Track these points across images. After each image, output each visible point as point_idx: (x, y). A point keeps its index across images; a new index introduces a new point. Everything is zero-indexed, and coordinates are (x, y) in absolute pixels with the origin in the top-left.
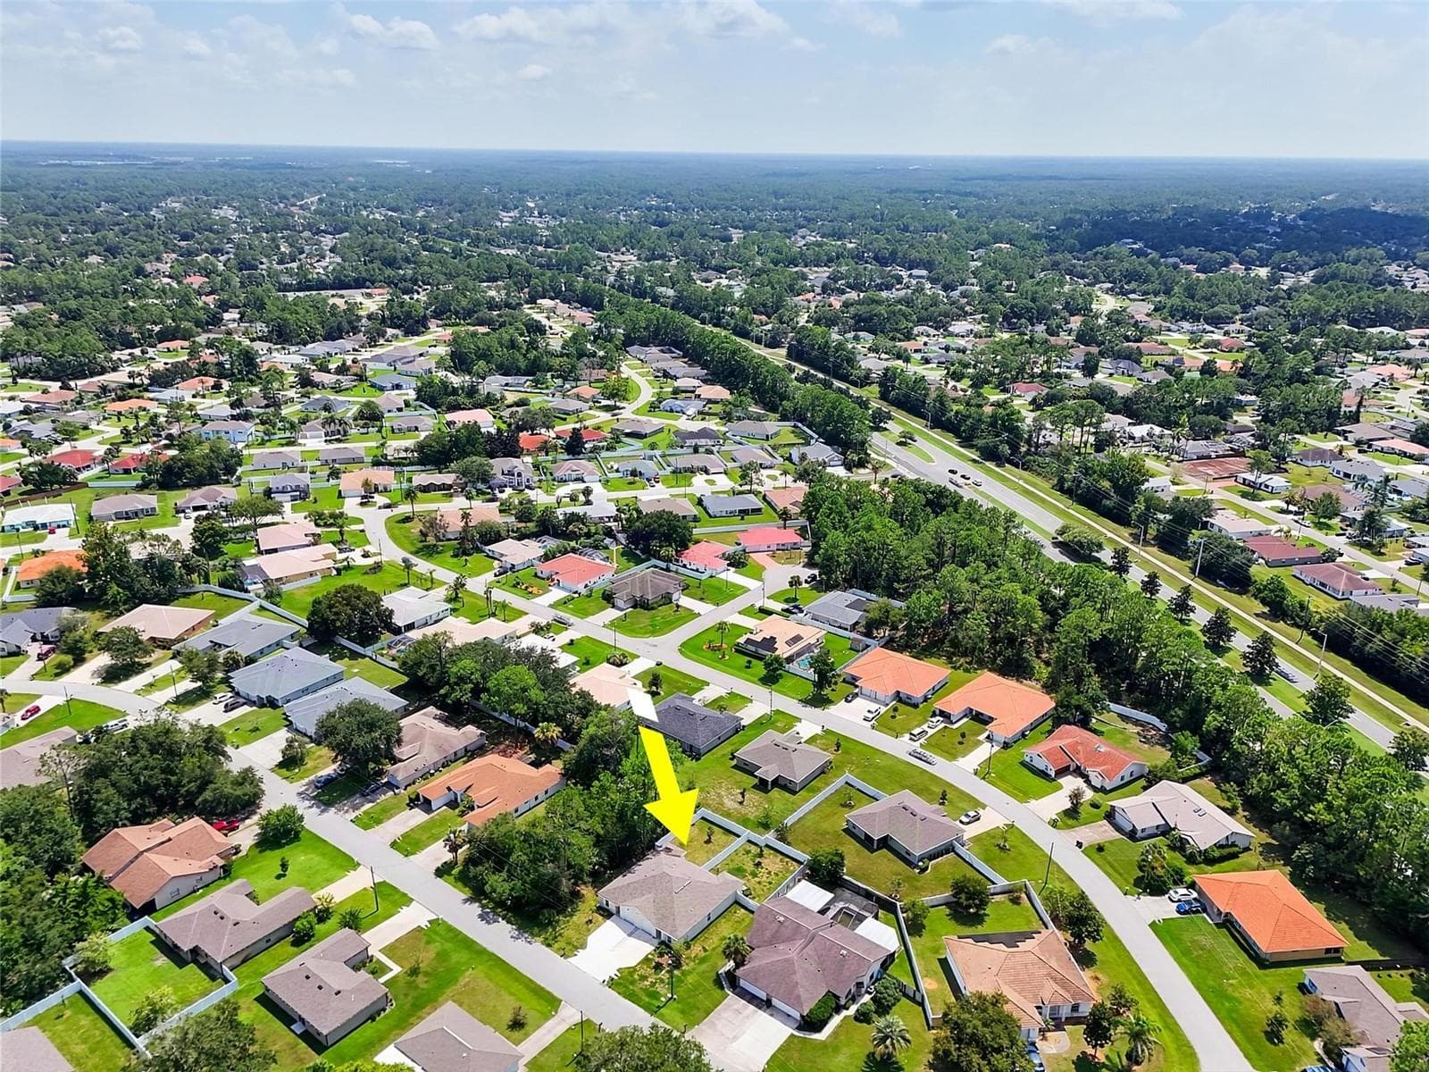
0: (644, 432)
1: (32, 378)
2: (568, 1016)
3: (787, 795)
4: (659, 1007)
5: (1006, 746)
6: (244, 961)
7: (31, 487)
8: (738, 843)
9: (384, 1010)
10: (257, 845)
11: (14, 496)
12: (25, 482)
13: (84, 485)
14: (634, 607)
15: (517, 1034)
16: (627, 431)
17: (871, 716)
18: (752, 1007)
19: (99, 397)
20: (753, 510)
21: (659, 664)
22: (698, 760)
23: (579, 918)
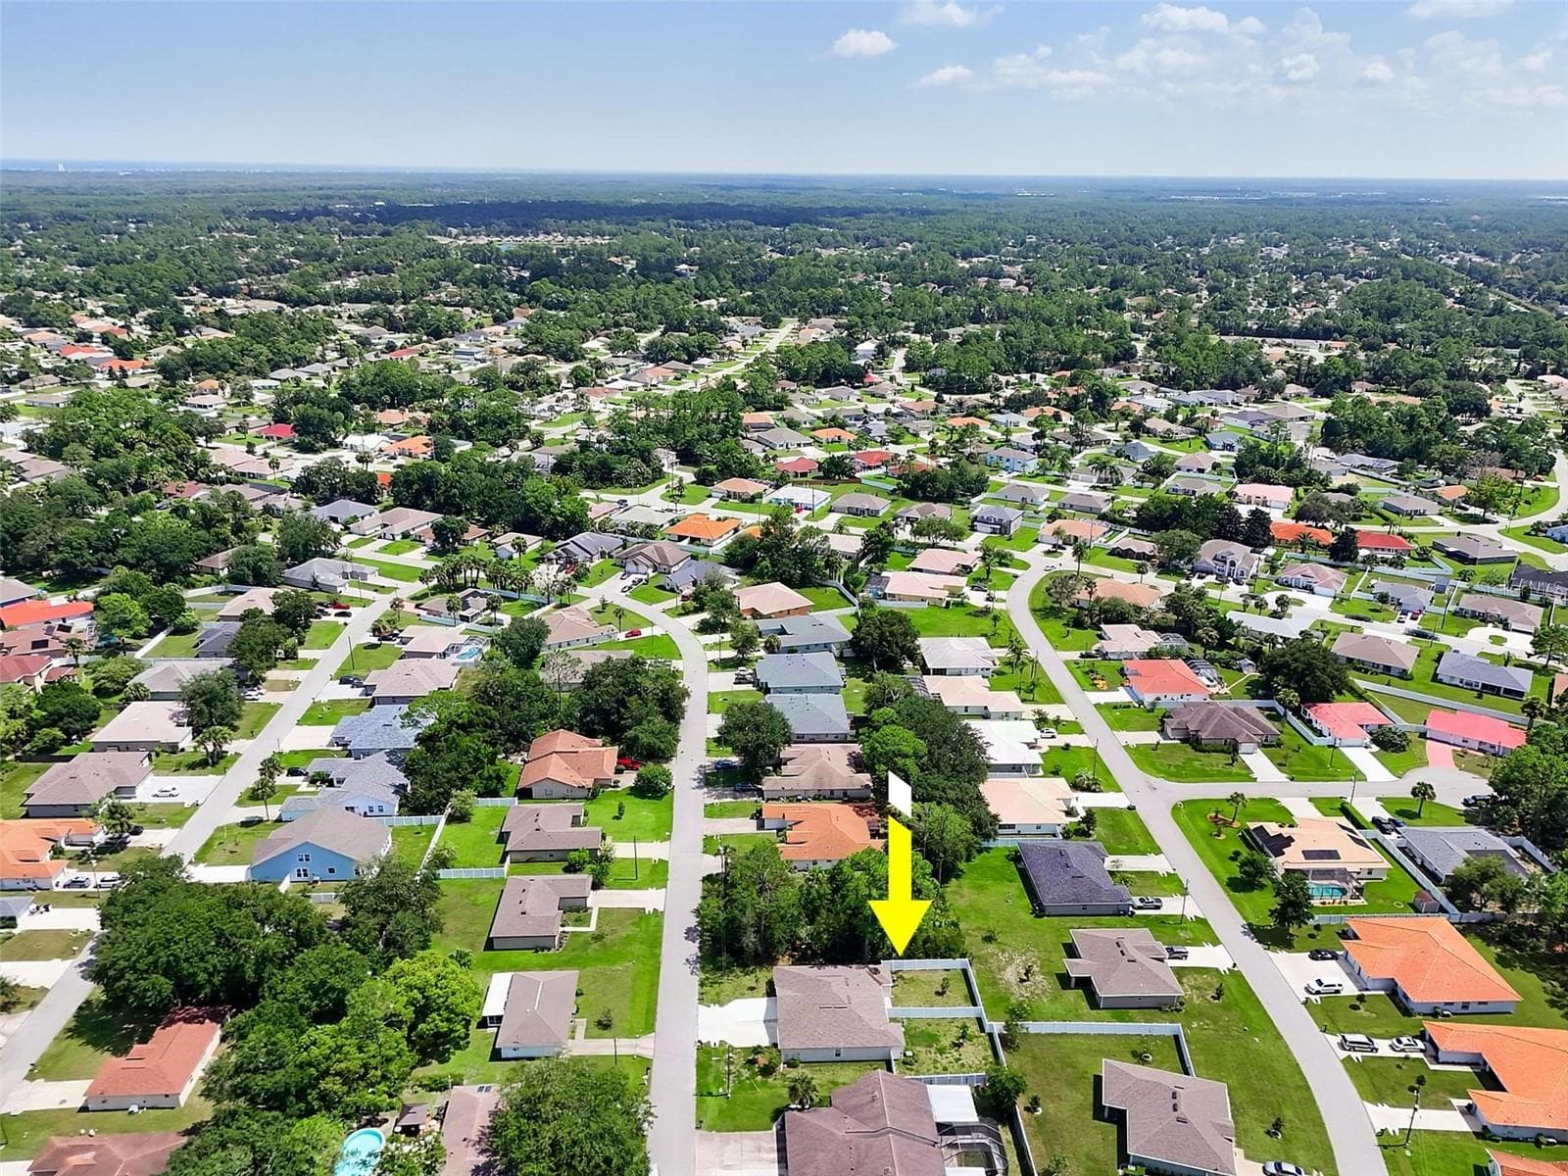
0: (1472, 555)
1: (930, 388)
2: (644, 1046)
3: (1085, 1004)
4: (710, 1094)
5: (1484, 1134)
6: (528, 861)
7: (822, 474)
8: (967, 1012)
9: (549, 950)
10: (631, 788)
11: (809, 478)
12: (819, 469)
13: (859, 481)
14: (1184, 741)
15: (596, 1031)
16: (1451, 549)
17: (1317, 988)
18: (775, 1156)
19: (953, 411)
20: (1508, 691)
21: (1131, 808)
22: (1037, 916)
23: (748, 981)
